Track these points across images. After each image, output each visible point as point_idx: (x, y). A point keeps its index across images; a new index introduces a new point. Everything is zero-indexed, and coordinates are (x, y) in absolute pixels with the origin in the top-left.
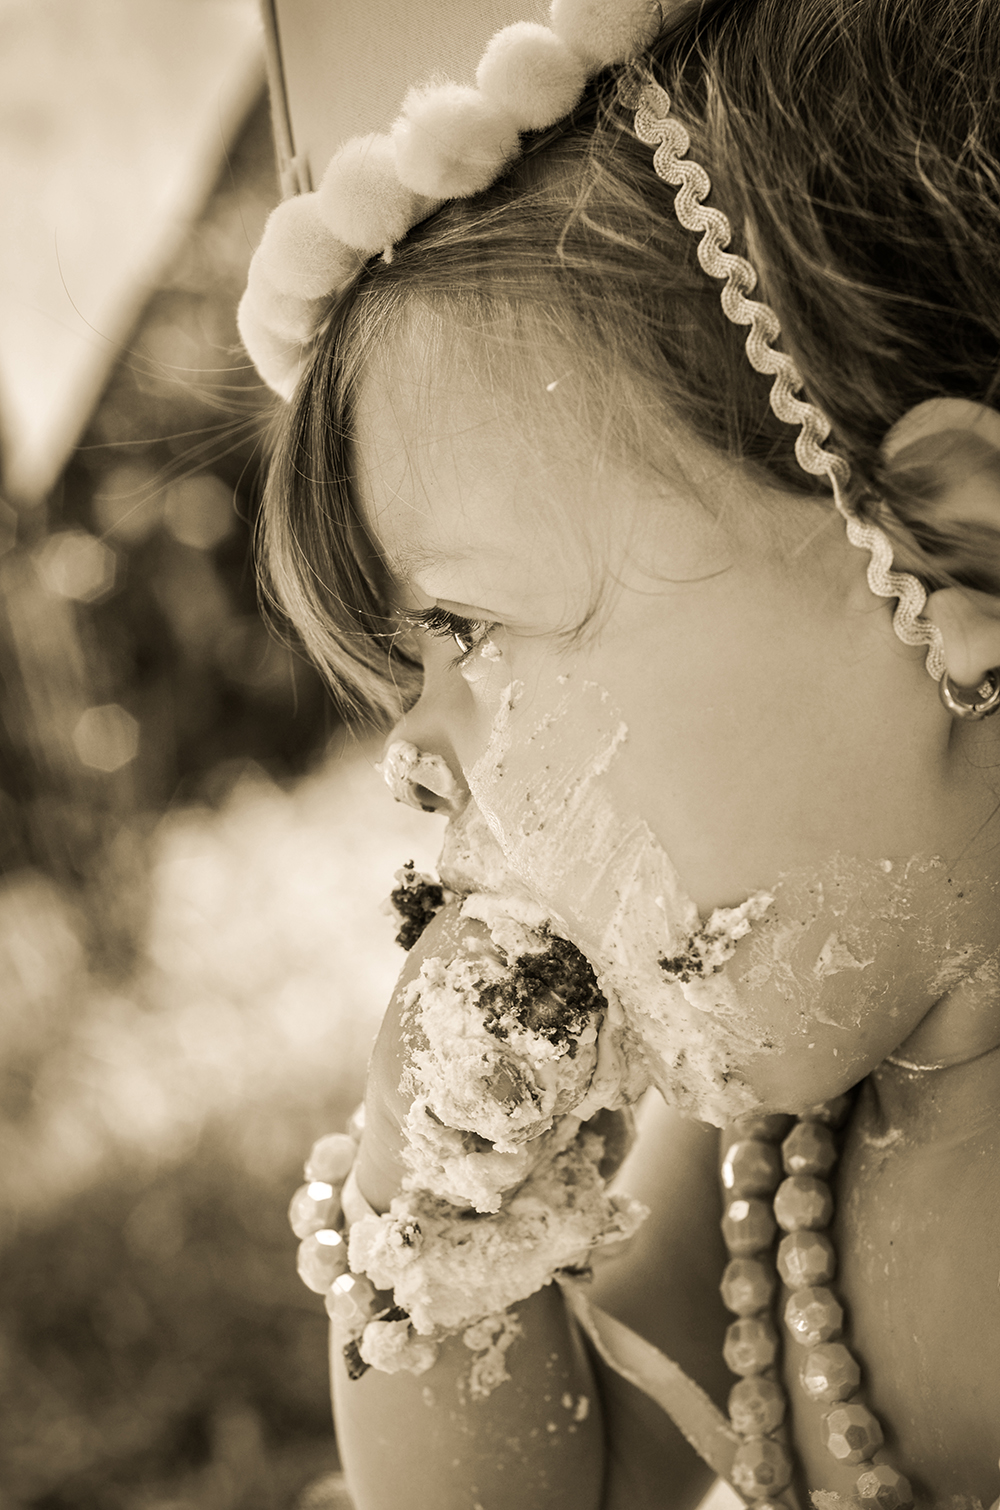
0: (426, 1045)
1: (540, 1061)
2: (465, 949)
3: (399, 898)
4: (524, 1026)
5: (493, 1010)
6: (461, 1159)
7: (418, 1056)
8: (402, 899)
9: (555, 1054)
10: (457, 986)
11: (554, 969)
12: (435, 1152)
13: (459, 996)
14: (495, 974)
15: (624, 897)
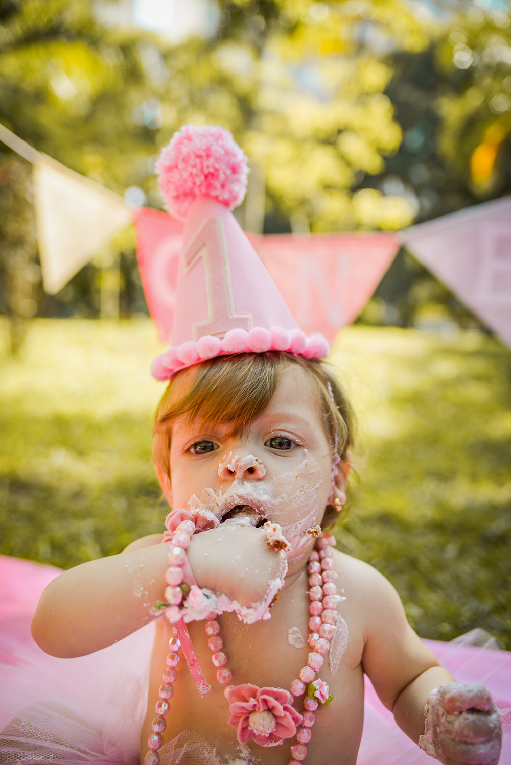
15: (310, 514)
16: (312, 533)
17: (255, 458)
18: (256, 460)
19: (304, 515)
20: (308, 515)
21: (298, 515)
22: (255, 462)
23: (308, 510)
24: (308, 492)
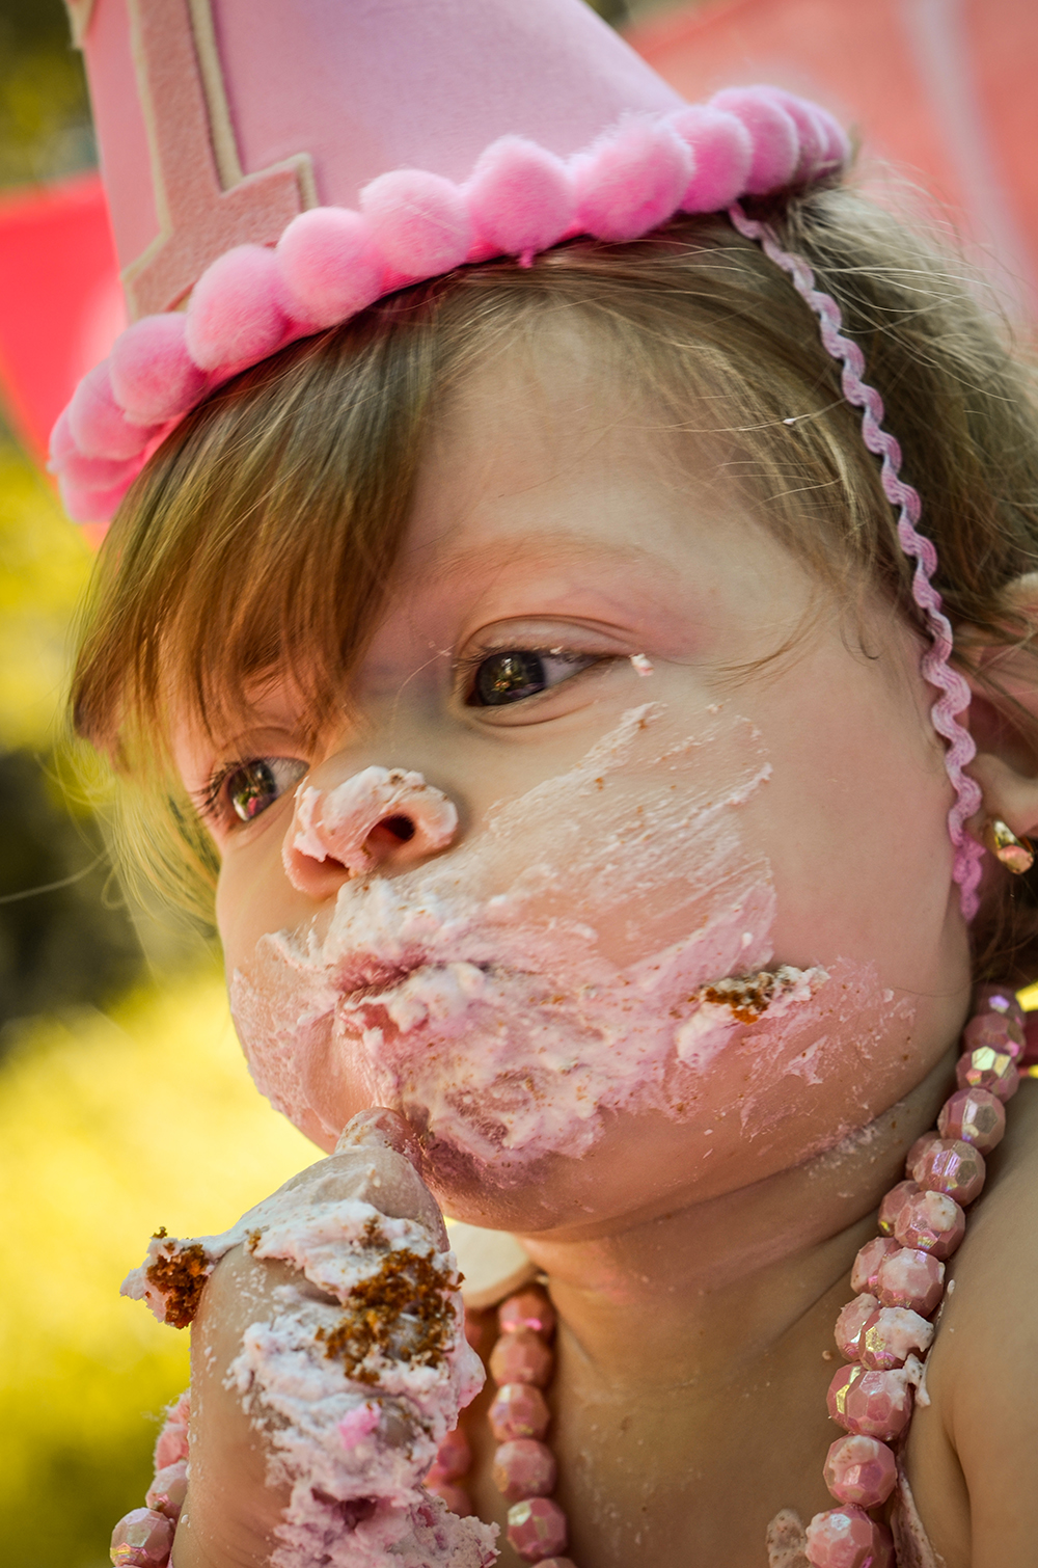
0: (287, 1422)
1: (427, 1392)
2: (279, 1302)
3: (159, 1273)
4: (392, 1360)
5: (349, 1356)
6: (348, 1538)
7: (284, 1437)
8: (165, 1274)
9: (441, 1378)
10: (294, 1344)
11: (395, 1287)
12: (319, 1539)
13: (302, 1355)
14: (332, 1319)
15: (711, 925)
16: (735, 998)
17: (387, 775)
18: (396, 779)
19: (671, 933)
20: (700, 926)
21: (630, 936)
22: (389, 791)
23: (695, 904)
24: (672, 833)
